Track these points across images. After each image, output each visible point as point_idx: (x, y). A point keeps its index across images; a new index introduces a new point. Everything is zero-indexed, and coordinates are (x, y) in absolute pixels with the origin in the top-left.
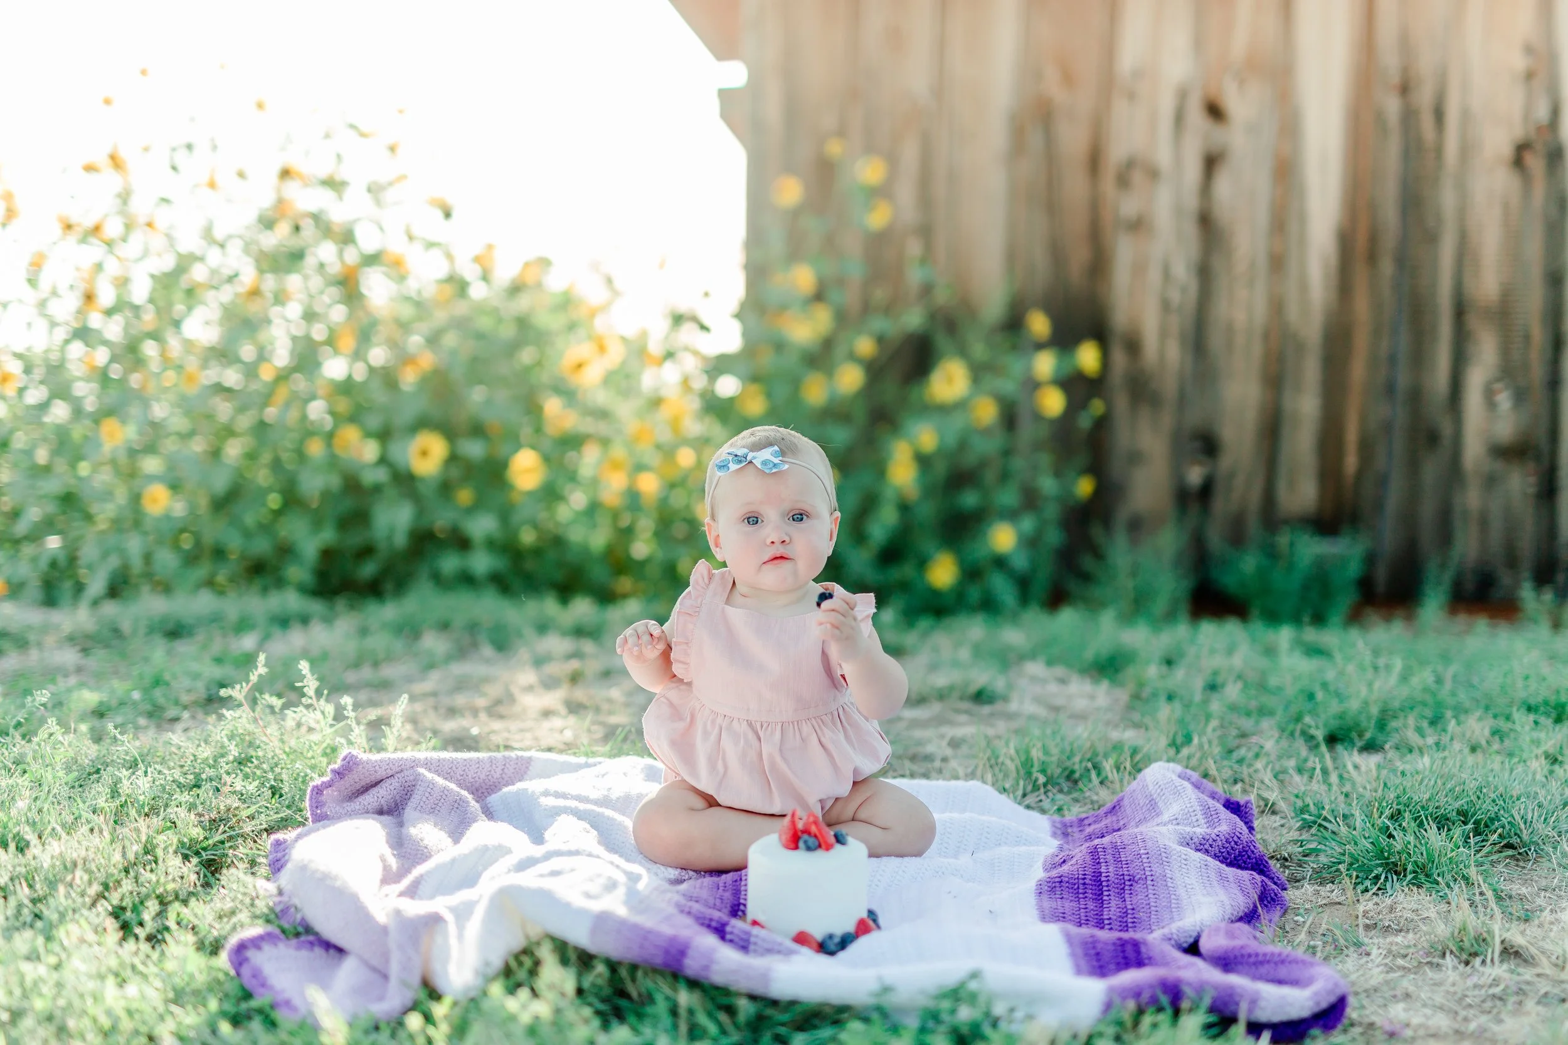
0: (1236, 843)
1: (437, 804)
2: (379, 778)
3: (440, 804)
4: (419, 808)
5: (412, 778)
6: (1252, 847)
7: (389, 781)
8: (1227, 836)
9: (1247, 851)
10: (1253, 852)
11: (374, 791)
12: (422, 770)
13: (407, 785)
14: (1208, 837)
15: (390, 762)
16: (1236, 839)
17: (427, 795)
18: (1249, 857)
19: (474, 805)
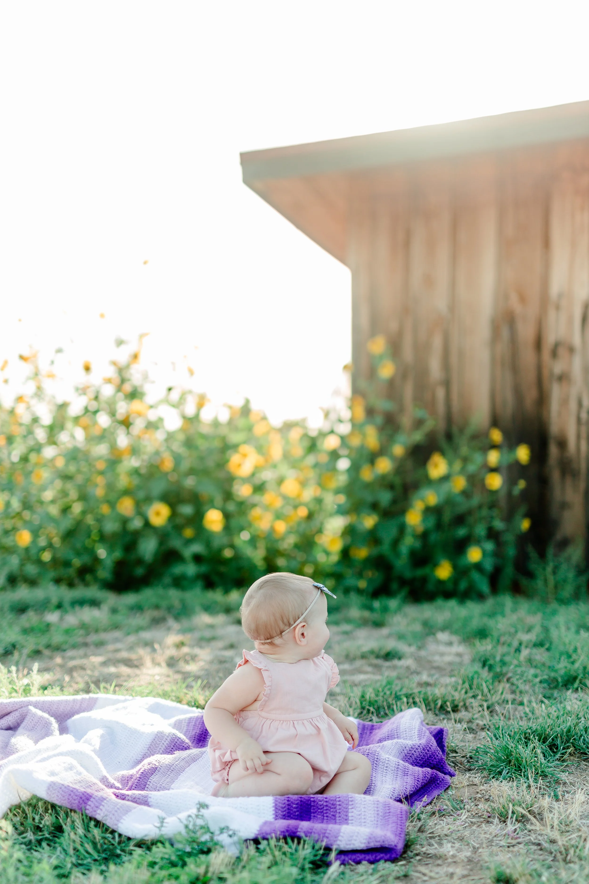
0: (428, 751)
1: (36, 725)
2: (9, 711)
3: (37, 725)
4: (26, 727)
5: (26, 711)
6: (437, 753)
7: (14, 713)
8: (424, 747)
9: (434, 755)
10: (437, 756)
11: (6, 718)
12: (31, 708)
13: (23, 714)
14: (414, 747)
15: (15, 703)
16: (428, 748)
17: (31, 720)
18: (435, 758)
19: (55, 725)
